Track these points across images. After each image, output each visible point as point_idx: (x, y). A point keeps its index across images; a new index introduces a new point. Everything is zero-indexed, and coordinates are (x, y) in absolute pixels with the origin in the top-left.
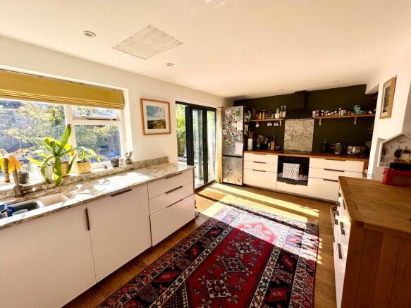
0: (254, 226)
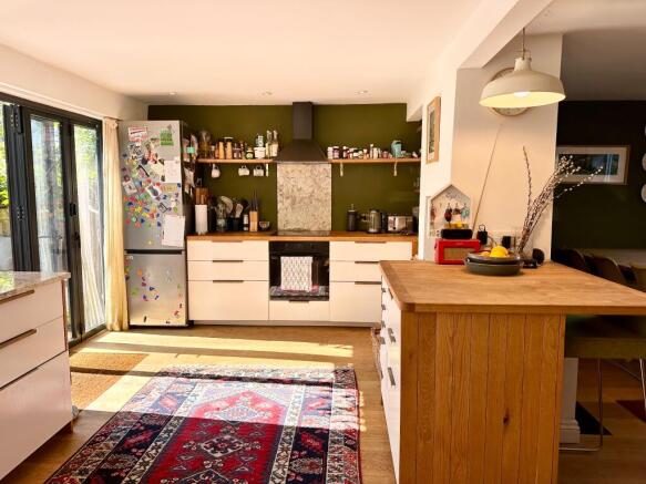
0: (232, 401)
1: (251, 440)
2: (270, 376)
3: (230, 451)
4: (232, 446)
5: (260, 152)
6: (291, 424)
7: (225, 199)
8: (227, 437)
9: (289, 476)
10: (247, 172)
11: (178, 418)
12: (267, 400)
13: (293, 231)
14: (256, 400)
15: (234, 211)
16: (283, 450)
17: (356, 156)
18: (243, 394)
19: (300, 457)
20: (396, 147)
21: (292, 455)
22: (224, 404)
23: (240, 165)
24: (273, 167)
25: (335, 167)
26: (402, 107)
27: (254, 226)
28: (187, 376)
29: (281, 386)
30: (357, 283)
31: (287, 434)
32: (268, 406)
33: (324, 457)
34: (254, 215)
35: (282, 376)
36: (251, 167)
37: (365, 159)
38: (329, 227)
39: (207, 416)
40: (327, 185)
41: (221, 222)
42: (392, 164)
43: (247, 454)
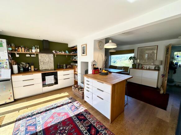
1: (68, 125)
2: (56, 106)
3: (66, 132)
4: (65, 130)
5: (34, 51)
6: (73, 115)
7: (23, 63)
8: (61, 128)
9: (86, 129)
10: (29, 56)
11: (40, 132)
12: (62, 112)
13: (44, 70)
14: (59, 114)
15: (26, 66)
16: (78, 123)
17: (59, 53)
18: (54, 114)
19: (83, 122)
20: (67, 52)
21: (81, 123)
22: (51, 119)
23: (27, 54)
24: (37, 55)
25: (54, 55)
26: (67, 44)
27: (33, 69)
28: (29, 116)
29: (61, 107)
30: (64, 79)
31: (74, 118)
32: (63, 114)
33: (87, 119)
34: (32, 67)
35: (59, 105)
36: (30, 54)
37: (61, 54)
38: (53, 68)
39: (49, 125)
40: (52, 59)
41: (22, 69)
42: (66, 55)
43: (71, 130)
